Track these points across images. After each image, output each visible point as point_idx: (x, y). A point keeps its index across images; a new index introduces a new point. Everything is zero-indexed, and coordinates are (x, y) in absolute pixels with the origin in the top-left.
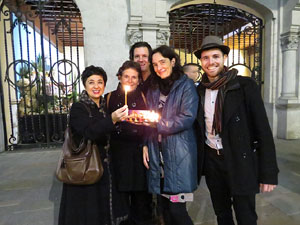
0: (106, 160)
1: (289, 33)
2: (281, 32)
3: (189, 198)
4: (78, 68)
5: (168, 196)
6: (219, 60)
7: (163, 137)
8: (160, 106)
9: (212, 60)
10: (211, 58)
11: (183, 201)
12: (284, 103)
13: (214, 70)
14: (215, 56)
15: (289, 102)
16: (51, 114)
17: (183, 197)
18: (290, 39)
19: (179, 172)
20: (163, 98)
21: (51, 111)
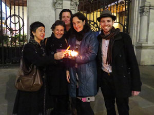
0: (43, 77)
1: (144, 6)
2: (140, 5)
3: (92, 99)
4: (23, 20)
5: (80, 98)
6: (110, 23)
7: (78, 65)
8: (77, 47)
9: (107, 23)
10: (106, 22)
11: (89, 101)
12: (140, 45)
13: (108, 28)
14: (108, 21)
15: (143, 45)
16: (5, 47)
17: (89, 99)
18: (145, 10)
19: (88, 85)
20: (78, 43)
21: (5, 45)
